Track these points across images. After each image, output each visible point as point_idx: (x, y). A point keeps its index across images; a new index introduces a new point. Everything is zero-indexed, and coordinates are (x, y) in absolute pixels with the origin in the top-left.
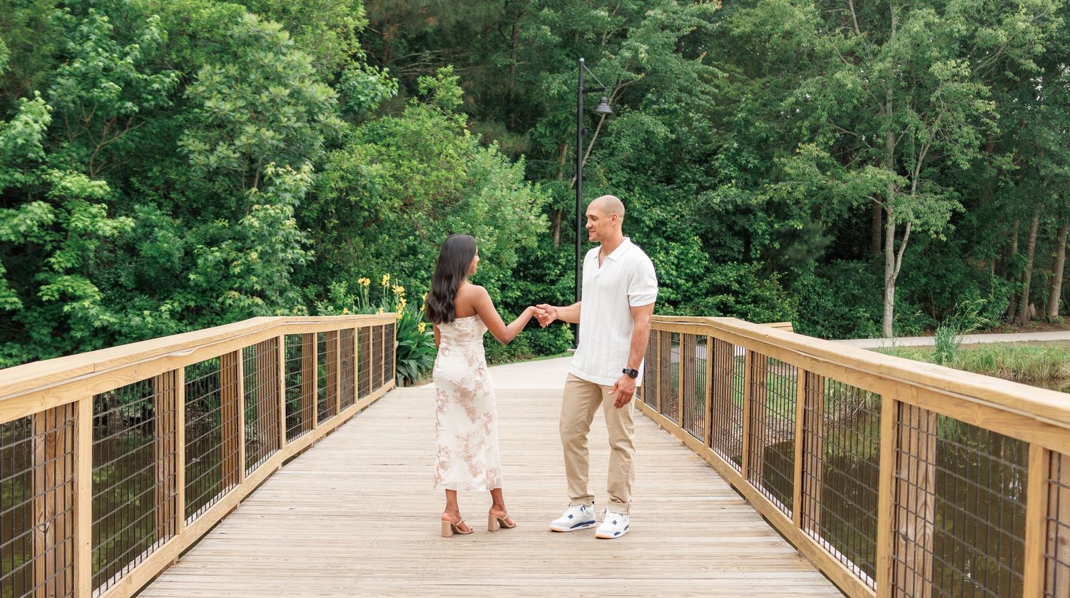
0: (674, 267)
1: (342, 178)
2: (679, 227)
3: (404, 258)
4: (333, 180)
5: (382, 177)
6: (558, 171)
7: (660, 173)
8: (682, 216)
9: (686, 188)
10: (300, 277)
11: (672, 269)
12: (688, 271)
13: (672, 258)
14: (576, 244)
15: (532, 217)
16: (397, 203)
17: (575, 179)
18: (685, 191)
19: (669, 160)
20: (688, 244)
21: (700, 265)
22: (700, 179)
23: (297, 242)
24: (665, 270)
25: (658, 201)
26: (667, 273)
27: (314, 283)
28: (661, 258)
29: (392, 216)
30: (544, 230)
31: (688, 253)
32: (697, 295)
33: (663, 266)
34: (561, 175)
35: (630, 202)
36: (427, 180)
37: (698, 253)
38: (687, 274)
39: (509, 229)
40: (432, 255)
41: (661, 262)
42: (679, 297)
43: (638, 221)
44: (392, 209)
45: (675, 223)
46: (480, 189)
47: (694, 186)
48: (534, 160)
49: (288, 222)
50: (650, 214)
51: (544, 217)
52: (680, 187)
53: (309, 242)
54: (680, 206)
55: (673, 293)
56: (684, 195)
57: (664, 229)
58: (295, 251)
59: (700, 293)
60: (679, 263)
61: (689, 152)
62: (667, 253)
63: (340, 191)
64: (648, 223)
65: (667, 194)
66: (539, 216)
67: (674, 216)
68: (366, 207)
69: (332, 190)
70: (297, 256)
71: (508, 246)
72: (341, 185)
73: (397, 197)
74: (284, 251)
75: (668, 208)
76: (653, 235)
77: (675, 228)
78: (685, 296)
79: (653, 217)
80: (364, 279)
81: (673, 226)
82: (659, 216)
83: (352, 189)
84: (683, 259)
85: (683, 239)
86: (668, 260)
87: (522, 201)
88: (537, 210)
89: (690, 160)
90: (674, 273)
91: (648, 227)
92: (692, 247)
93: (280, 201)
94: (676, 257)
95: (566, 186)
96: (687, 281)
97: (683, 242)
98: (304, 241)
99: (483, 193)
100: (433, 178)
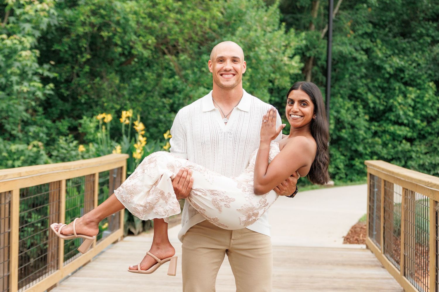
0: (411, 109)
1: (94, 13)
2: (415, 74)
3: (170, 96)
4: (83, 14)
5: (135, 13)
6: (311, 23)
7: (396, 30)
8: (419, 65)
9: (421, 41)
10: (56, 111)
11: (409, 110)
12: (423, 113)
13: (410, 101)
14: (326, 86)
15: (286, 59)
16: (151, 40)
17: (325, 30)
18: (420, 44)
19: (405, 17)
20: (424, 89)
21: (433, 107)
22: (433, 34)
23: (36, 74)
24: (403, 110)
25: (396, 51)
26: (405, 114)
27: (69, 117)
28: (400, 101)
29: (146, 54)
30: (297, 71)
31: (423, 97)
32: (430, 134)
33: (401, 108)
34: (313, 27)
35: (373, 51)
36: (183, 19)
37: (433, 97)
38: (422, 115)
39: (263, 69)
40: (186, 92)
41: (400, 104)
42: (415, 135)
43: (379, 68)
44: (145, 46)
45: (412, 70)
46: (235, 30)
47: (429, 40)
48: (290, 15)
49: (24, 53)
50: (390, 62)
51: (297, 58)
52: (415, 40)
53: (52, 75)
54: (417, 56)
55: (410, 132)
56: (420, 47)
57: (402, 75)
58: (32, 84)
59: (433, 132)
60: (415, 105)
61: (423, 11)
62: (405, 96)
63: (92, 25)
64: (389, 69)
65: (404, 46)
66: (291, 58)
67: (411, 65)
68: (119, 42)
69: (83, 24)
70: (33, 89)
71: (262, 86)
72: (93, 19)
73: (151, 34)
74: (19, 83)
75: (406, 58)
76: (392, 80)
77: (412, 75)
78: (420, 134)
79: (393, 64)
80: (104, 115)
81: (411, 73)
82: (398, 64)
83: (106, 25)
84: (418, 102)
85: (419, 84)
86: (406, 103)
87: (276, 42)
88: (290, 52)
89: (424, 18)
90: (411, 114)
91: (389, 73)
92: (427, 92)
93: (20, 32)
94: (413, 100)
95: (318, 37)
96: (422, 121)
97: (419, 87)
98: (46, 73)
99: (238, 33)
100: (188, 17)
